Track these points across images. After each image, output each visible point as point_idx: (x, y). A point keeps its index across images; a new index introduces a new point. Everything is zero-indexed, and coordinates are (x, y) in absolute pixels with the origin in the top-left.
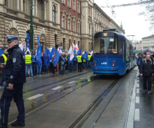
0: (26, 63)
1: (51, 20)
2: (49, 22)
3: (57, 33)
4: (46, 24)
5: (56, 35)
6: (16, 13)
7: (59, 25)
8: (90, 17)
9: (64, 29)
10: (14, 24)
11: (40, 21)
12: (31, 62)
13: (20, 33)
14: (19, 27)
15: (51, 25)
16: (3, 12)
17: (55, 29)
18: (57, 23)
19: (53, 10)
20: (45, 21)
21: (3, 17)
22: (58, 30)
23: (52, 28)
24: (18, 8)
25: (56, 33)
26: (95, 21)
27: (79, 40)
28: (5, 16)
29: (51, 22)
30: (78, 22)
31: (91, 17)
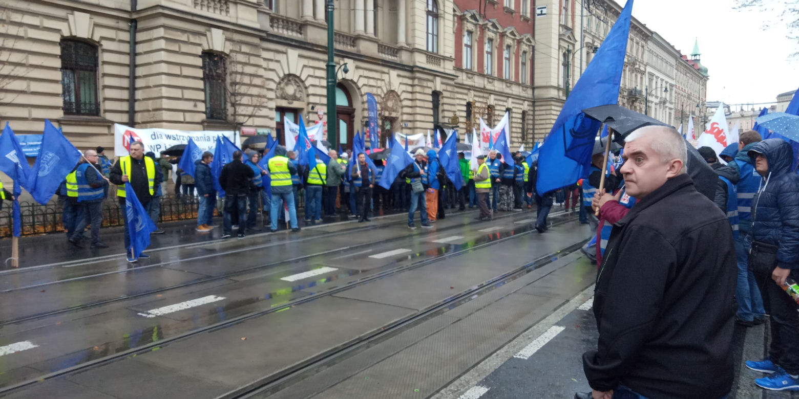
0: (273, 184)
1: (421, 43)
2: (413, 51)
3: (439, 87)
4: (404, 58)
5: (436, 95)
6: (301, 26)
7: (450, 59)
8: (568, 29)
9: (469, 72)
10: (293, 60)
11: (382, 47)
12: (289, 182)
13: (311, 90)
14: (311, 72)
15: (420, 60)
16: (257, 26)
17: (434, 74)
18: (441, 53)
19: (429, 13)
20: (401, 49)
21: (256, 41)
22: (444, 75)
23: (423, 70)
24: (308, 12)
25: (438, 85)
26: (588, 39)
27: (526, 106)
28: (262, 39)
29: (420, 51)
30: (524, 47)
31: (571, 30)
